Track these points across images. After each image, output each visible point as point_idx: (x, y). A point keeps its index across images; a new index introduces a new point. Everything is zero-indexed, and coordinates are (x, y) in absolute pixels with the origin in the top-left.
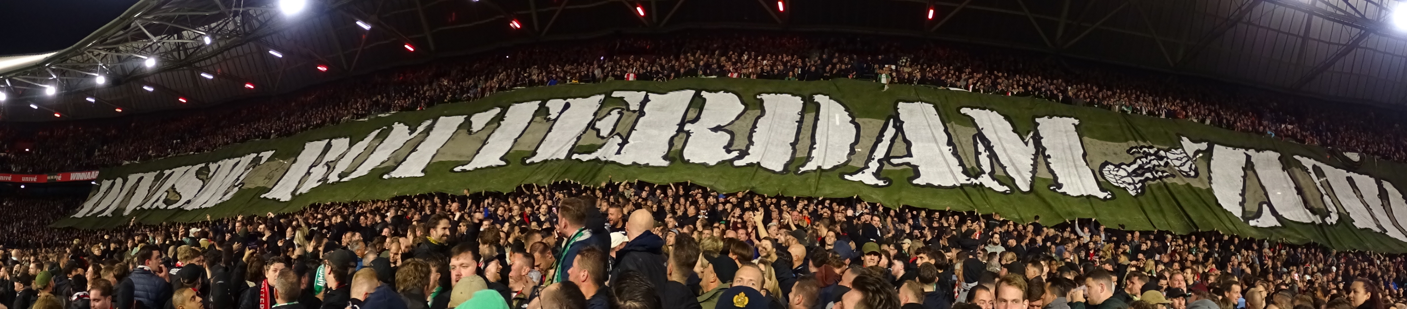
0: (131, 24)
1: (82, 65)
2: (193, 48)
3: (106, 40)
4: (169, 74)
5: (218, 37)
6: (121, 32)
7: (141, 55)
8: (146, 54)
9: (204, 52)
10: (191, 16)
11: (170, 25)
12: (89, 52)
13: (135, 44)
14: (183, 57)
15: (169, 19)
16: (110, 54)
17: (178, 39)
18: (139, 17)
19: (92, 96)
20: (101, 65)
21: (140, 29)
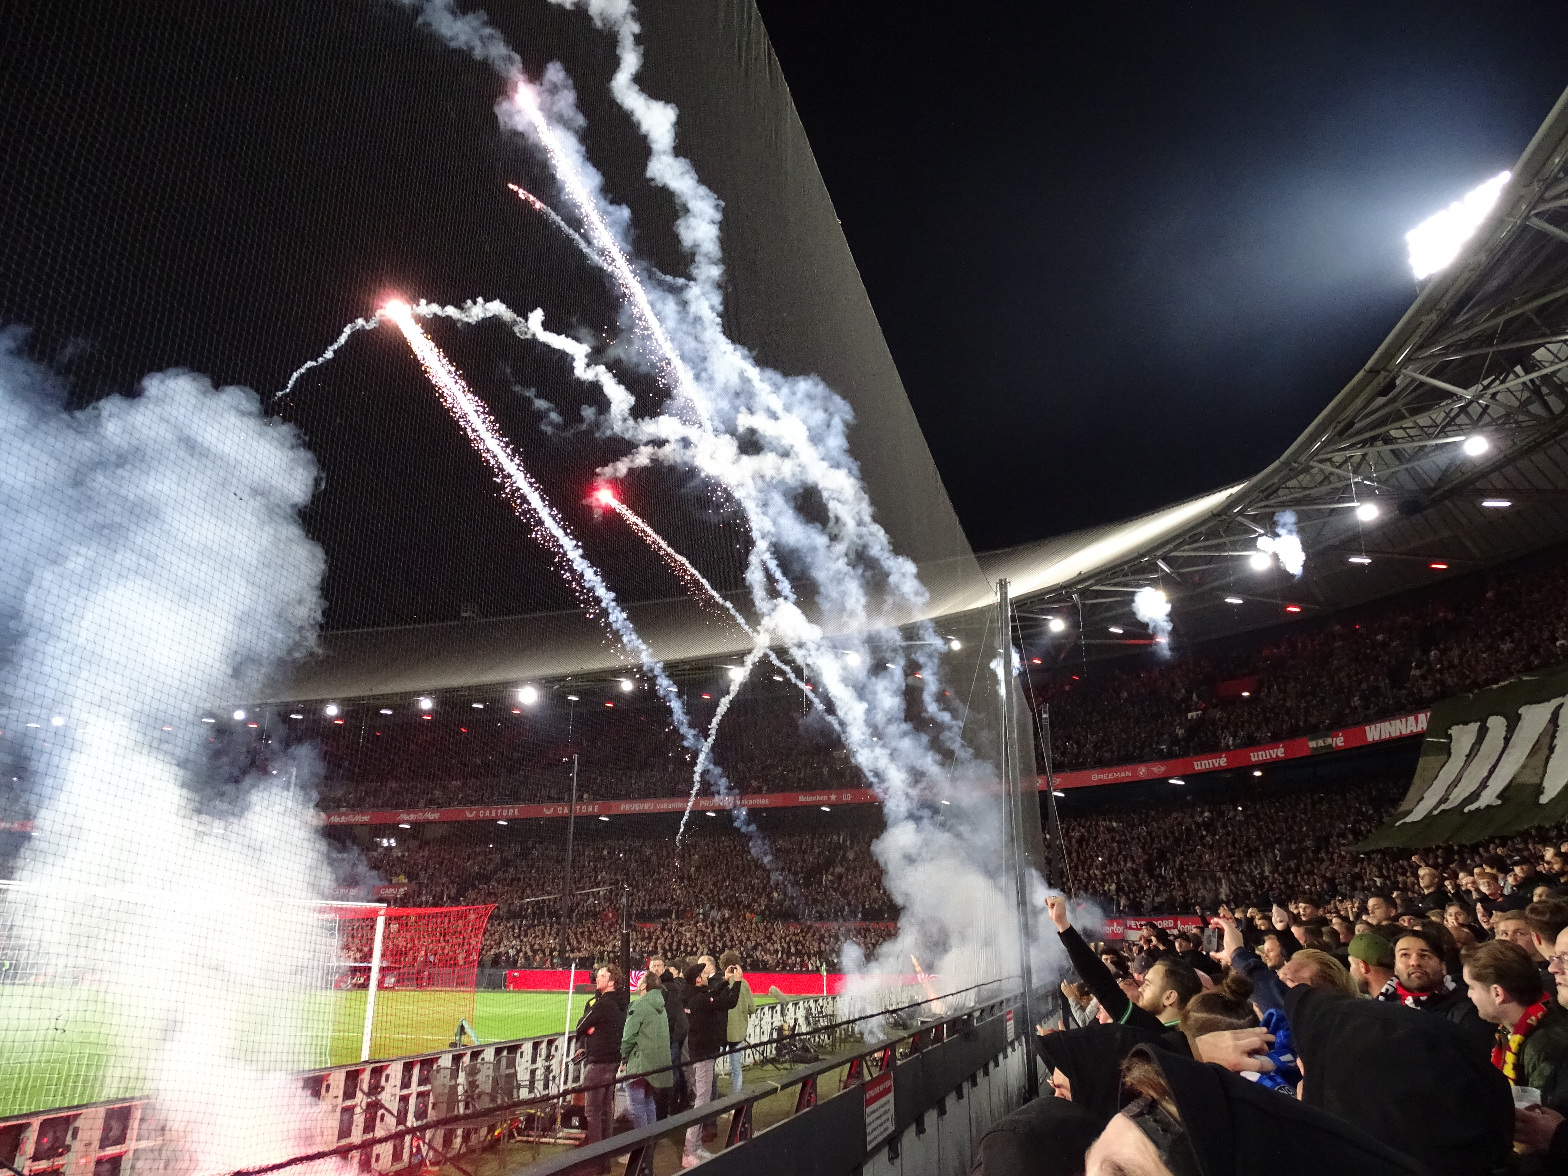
0: (1394, 379)
1: (1314, 492)
3: (1351, 424)
4: (1539, 457)
6: (1381, 400)
7: (1447, 436)
8: (1461, 430)
10: (1539, 311)
11: (1491, 350)
12: (1321, 461)
13: (1423, 420)
14: (1558, 406)
15: (1486, 339)
16: (1371, 451)
17: (1527, 372)
18: (1408, 360)
19: (1360, 553)
20: (1359, 479)
21: (1422, 384)
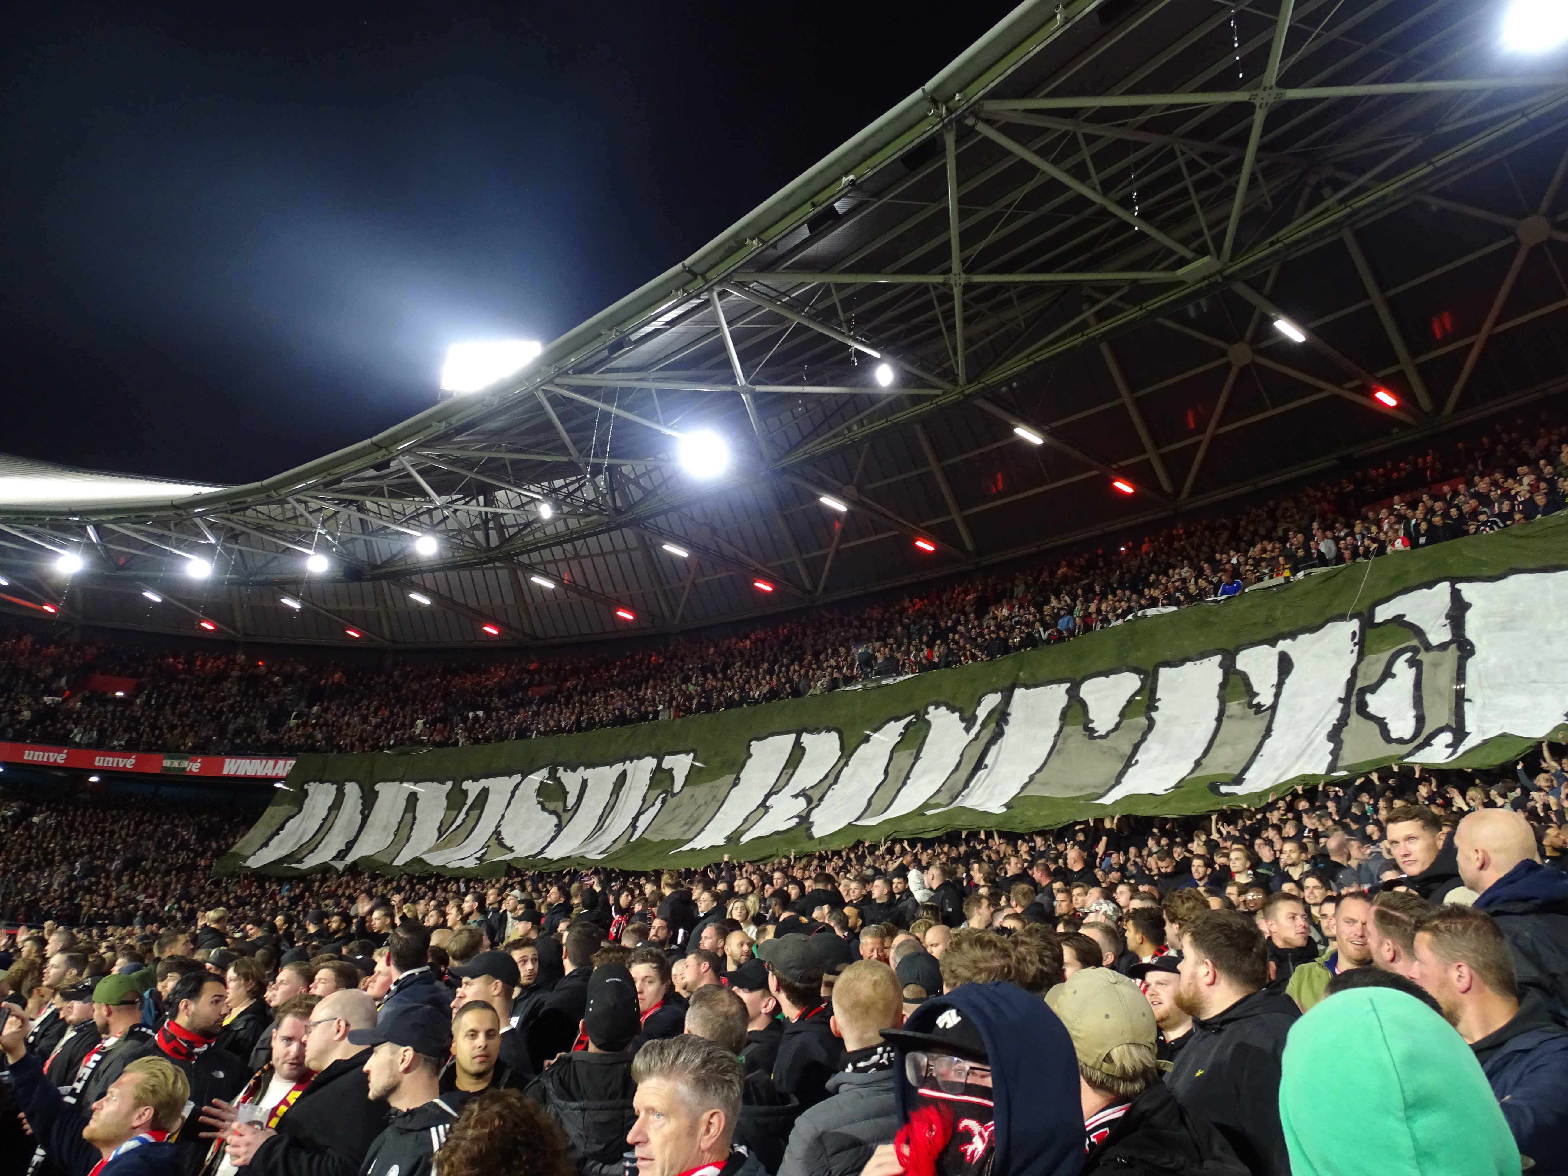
0: (389, 461)
1: (279, 527)
2: (517, 525)
3: (339, 481)
4: (465, 574)
5: (566, 509)
6: (372, 473)
7: (408, 528)
8: (420, 527)
9: (538, 535)
10: (514, 463)
11: (470, 475)
12: (299, 501)
13: (396, 505)
14: (494, 541)
15: (470, 464)
16: (344, 513)
17: (486, 505)
18: (408, 451)
19: (295, 596)
20: (323, 532)
21: (409, 475)
